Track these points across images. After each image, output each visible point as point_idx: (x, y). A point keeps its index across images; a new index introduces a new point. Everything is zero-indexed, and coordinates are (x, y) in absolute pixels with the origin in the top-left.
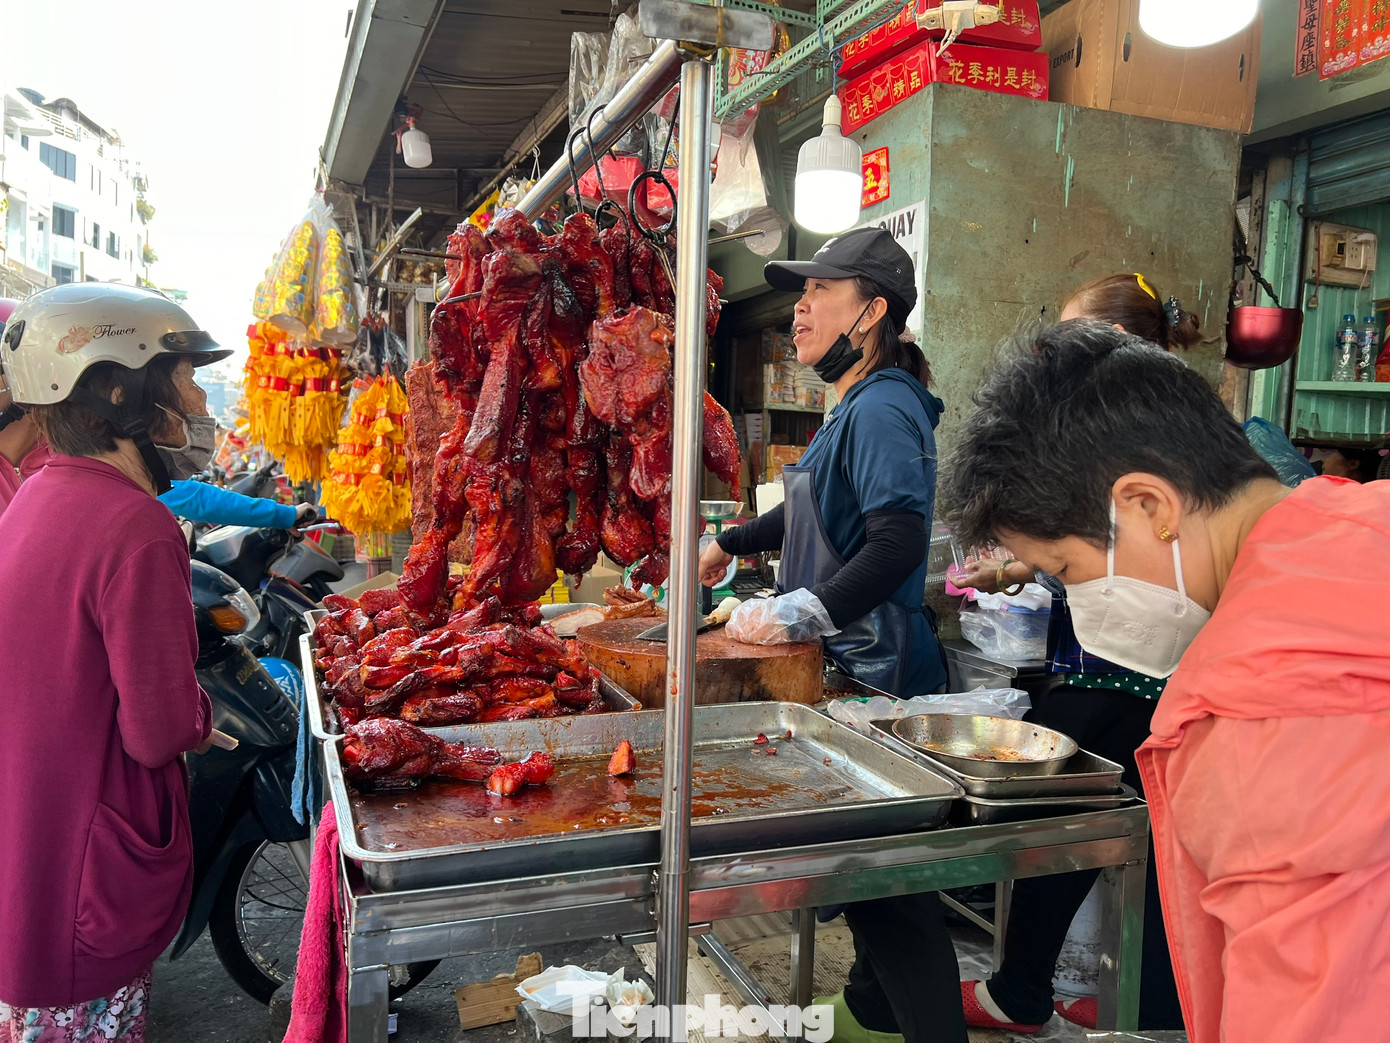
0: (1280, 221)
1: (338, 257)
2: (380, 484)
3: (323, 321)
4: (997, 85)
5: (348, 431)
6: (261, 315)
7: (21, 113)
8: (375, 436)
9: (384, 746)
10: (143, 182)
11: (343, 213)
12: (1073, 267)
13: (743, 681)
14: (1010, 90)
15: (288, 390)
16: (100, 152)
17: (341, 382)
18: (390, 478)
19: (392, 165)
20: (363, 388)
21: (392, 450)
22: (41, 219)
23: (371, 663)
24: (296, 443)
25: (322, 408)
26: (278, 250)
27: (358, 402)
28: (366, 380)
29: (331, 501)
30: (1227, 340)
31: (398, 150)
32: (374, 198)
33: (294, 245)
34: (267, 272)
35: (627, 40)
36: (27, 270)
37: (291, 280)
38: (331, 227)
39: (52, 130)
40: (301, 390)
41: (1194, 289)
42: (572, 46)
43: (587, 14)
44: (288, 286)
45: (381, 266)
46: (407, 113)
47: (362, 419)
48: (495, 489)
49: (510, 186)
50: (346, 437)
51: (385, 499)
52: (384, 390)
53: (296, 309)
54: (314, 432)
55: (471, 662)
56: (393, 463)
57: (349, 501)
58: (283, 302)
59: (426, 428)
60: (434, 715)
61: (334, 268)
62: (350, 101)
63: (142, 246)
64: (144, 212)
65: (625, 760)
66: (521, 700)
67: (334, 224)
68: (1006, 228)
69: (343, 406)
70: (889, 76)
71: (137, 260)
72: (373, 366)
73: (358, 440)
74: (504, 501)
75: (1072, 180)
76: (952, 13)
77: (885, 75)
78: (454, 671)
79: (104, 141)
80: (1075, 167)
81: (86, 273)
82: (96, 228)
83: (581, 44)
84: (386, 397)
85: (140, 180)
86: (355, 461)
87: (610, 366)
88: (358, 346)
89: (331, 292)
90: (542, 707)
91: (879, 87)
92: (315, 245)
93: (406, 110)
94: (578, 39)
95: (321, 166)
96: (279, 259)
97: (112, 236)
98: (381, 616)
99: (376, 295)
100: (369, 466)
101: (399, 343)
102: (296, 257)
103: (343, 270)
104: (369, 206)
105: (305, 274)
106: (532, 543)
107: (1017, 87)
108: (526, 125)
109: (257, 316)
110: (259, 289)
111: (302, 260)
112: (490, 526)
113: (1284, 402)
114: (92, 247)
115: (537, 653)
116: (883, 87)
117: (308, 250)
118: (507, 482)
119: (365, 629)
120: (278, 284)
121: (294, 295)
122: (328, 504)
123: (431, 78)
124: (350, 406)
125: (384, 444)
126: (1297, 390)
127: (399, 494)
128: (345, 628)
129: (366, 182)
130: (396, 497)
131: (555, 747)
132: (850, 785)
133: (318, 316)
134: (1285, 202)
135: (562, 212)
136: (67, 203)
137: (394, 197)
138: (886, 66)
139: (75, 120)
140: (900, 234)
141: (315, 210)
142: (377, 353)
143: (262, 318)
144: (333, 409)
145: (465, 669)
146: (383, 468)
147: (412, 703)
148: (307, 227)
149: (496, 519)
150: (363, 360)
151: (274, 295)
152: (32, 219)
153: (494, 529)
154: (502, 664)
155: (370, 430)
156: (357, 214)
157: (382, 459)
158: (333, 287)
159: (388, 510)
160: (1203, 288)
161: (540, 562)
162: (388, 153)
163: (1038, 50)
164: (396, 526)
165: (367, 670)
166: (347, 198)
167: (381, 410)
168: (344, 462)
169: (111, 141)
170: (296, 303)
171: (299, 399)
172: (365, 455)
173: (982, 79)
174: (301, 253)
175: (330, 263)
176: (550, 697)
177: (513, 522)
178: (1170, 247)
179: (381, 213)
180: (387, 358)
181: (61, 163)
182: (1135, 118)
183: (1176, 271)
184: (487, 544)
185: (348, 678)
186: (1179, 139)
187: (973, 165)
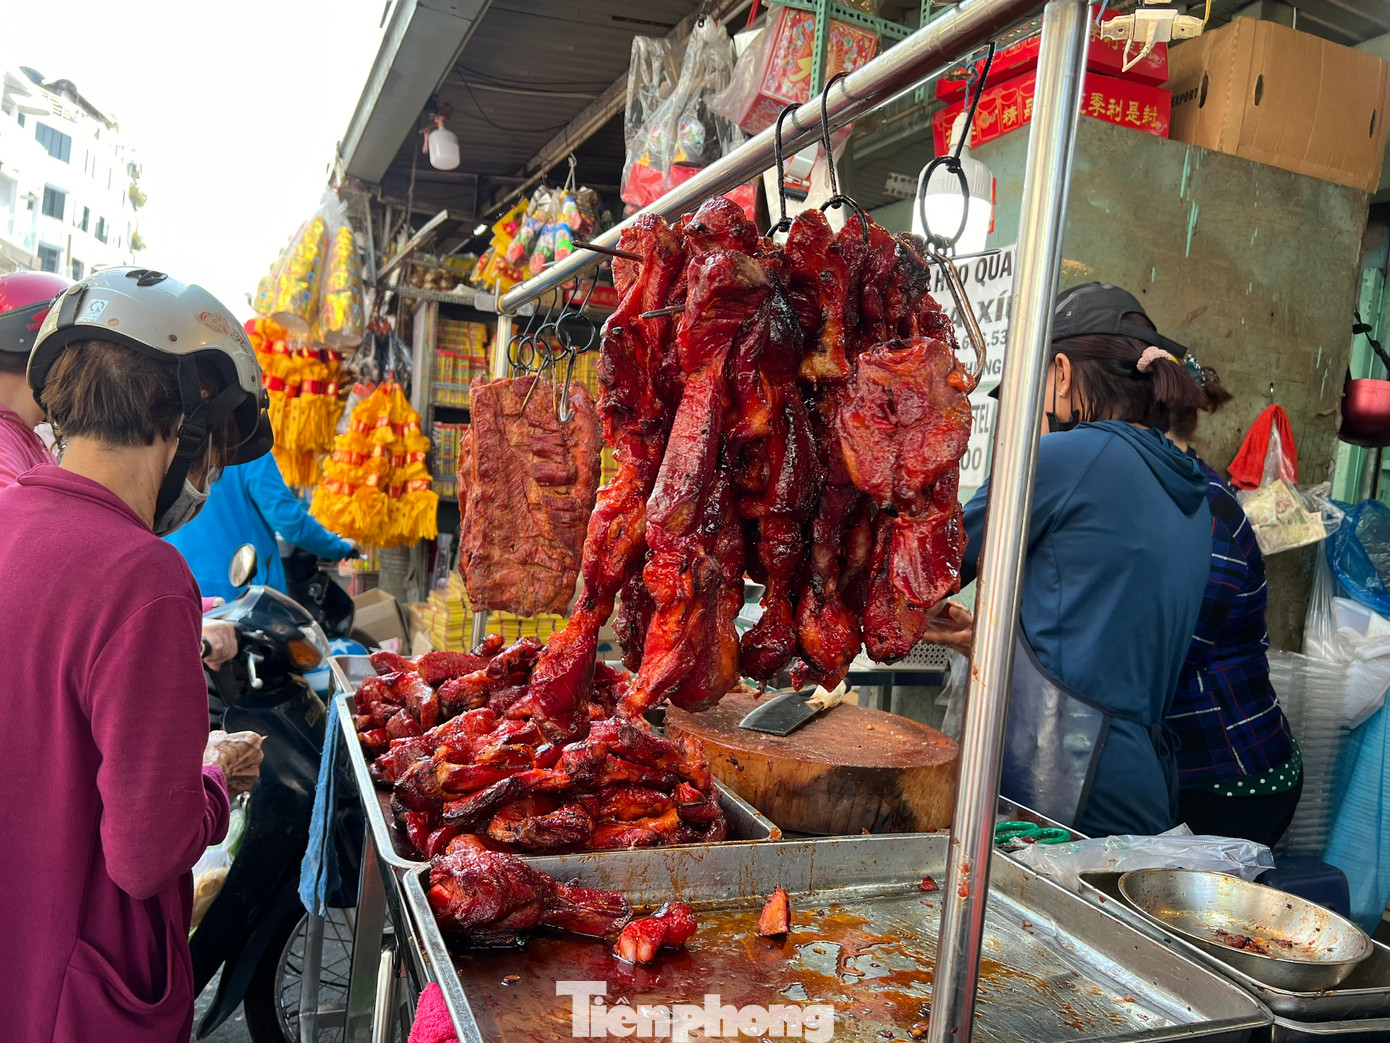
0: (1374, 290)
1: (349, 257)
2: (375, 496)
3: (328, 320)
4: (1118, 119)
5: (345, 436)
6: (262, 310)
7: (21, 91)
8: (374, 446)
9: (488, 893)
10: (138, 169)
11: (357, 211)
12: (1190, 322)
13: (882, 795)
14: (1130, 124)
15: (283, 390)
16: (97, 135)
17: (340, 386)
18: (386, 490)
19: (414, 165)
20: (363, 395)
21: (390, 462)
22: (32, 198)
23: (449, 758)
24: (288, 447)
25: (318, 412)
26: (286, 245)
27: (358, 409)
28: (368, 386)
29: (321, 511)
30: (1342, 413)
31: (425, 149)
32: (390, 199)
33: (303, 241)
34: (272, 267)
35: (706, 44)
36: (14, 249)
37: (298, 276)
38: (343, 224)
39: (51, 111)
40: (297, 391)
41: (1313, 355)
42: (633, 51)
43: (638, 21)
44: (293, 282)
45: (392, 269)
46: (437, 111)
47: (361, 426)
48: (683, 571)
49: (542, 195)
50: (342, 445)
51: (379, 513)
52: (386, 398)
53: (300, 307)
54: (308, 435)
55: (580, 767)
56: (390, 475)
57: (341, 512)
58: (288, 299)
59: (490, 455)
60: (538, 839)
61: (343, 267)
62: (380, 95)
63: (131, 234)
64: (136, 199)
65: (781, 915)
66: (636, 817)
67: (346, 222)
68: (1124, 275)
69: (339, 411)
70: (999, 102)
71: (126, 245)
72: (375, 373)
73: (356, 449)
74: (696, 587)
75: (1195, 228)
76: (1146, 23)
77: (994, 99)
78: (557, 776)
79: (101, 125)
80: (1199, 214)
81: (72, 256)
82: (86, 212)
83: (642, 48)
84: (389, 406)
85: (134, 167)
86: (350, 470)
87: (886, 418)
88: (361, 349)
89: (338, 292)
90: (666, 830)
91: (985, 113)
92: (326, 242)
93: (436, 108)
94: (640, 43)
95: (337, 161)
96: (286, 253)
97: (102, 220)
98: (447, 686)
99: (383, 298)
100: (365, 477)
101: (405, 351)
102: (304, 253)
103: (353, 271)
104: (383, 208)
105: (313, 271)
106: (713, 639)
107: (1138, 123)
108: (555, 135)
109: (258, 311)
110: (262, 284)
111: (310, 256)
112: (673, 619)
113: (1369, 481)
114: (80, 230)
115: (657, 758)
116: (990, 113)
117: (318, 247)
118: (701, 561)
119: (429, 703)
120: (284, 279)
121: (300, 292)
122: (318, 514)
123: (465, 77)
124: (348, 411)
125: (383, 455)
126: (1385, 471)
127: (394, 508)
128: (396, 695)
129: (382, 182)
130: (390, 511)
131: (683, 888)
132: (1075, 970)
133: (323, 316)
134: (1381, 270)
135: (597, 225)
136: (58, 185)
137: (414, 199)
138: (996, 91)
139: (74, 102)
140: (1005, 274)
141: (328, 207)
142: (381, 359)
143: (264, 314)
144: (329, 414)
145: (572, 775)
146: (380, 479)
147: (504, 817)
148: (318, 223)
149: (682, 609)
150: (366, 365)
151: (278, 290)
152: (22, 197)
153: (679, 622)
154: (616, 768)
155: (369, 439)
156: (372, 213)
157: (379, 470)
158: (341, 287)
159: (381, 525)
160: (1323, 355)
161: (720, 664)
162: (412, 152)
163: (1161, 86)
164: (388, 542)
165: (447, 770)
166: (362, 197)
167: (382, 419)
168: (338, 469)
169: (109, 125)
170: (301, 300)
171: (295, 401)
172: (361, 464)
173: (1103, 111)
174: (311, 249)
175: (340, 262)
176: (672, 819)
177: (702, 614)
178: (1291, 308)
179: (396, 214)
180: (391, 365)
181: (57, 144)
182: (1264, 166)
183: (1295, 335)
184: (666, 642)
185: (417, 775)
186: (1306, 193)
187: (1093, 203)
